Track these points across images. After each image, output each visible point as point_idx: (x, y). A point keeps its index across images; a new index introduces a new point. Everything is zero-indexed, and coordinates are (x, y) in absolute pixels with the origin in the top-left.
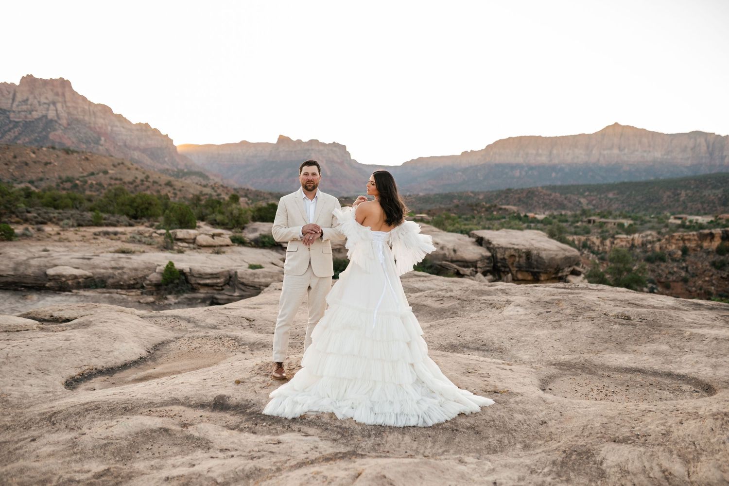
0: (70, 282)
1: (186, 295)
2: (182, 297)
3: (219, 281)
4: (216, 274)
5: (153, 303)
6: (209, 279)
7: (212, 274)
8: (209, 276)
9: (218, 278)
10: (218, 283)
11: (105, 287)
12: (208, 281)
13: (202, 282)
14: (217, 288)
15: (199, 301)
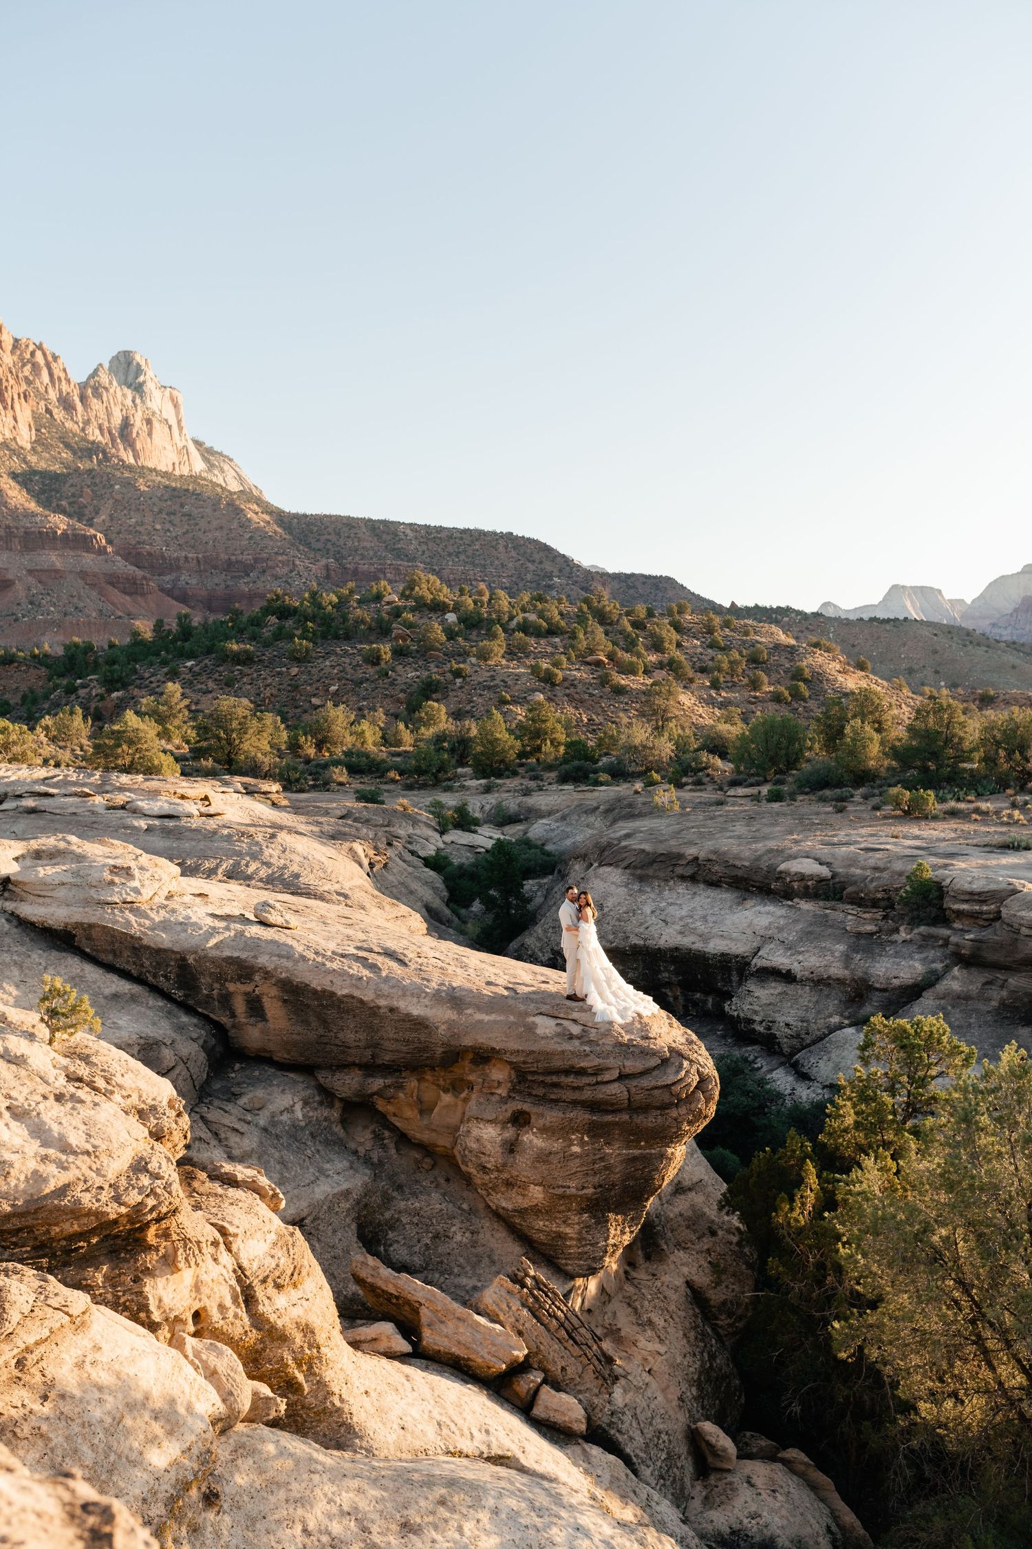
0: (796, 885)
1: (922, 929)
2: (916, 931)
3: (985, 908)
4: (979, 894)
5: (872, 934)
6: (967, 901)
7: (971, 893)
8: (967, 897)
9: (984, 902)
10: (981, 913)
11: (840, 899)
12: (965, 907)
13: (956, 907)
14: (981, 923)
15: (941, 942)
